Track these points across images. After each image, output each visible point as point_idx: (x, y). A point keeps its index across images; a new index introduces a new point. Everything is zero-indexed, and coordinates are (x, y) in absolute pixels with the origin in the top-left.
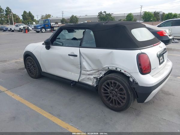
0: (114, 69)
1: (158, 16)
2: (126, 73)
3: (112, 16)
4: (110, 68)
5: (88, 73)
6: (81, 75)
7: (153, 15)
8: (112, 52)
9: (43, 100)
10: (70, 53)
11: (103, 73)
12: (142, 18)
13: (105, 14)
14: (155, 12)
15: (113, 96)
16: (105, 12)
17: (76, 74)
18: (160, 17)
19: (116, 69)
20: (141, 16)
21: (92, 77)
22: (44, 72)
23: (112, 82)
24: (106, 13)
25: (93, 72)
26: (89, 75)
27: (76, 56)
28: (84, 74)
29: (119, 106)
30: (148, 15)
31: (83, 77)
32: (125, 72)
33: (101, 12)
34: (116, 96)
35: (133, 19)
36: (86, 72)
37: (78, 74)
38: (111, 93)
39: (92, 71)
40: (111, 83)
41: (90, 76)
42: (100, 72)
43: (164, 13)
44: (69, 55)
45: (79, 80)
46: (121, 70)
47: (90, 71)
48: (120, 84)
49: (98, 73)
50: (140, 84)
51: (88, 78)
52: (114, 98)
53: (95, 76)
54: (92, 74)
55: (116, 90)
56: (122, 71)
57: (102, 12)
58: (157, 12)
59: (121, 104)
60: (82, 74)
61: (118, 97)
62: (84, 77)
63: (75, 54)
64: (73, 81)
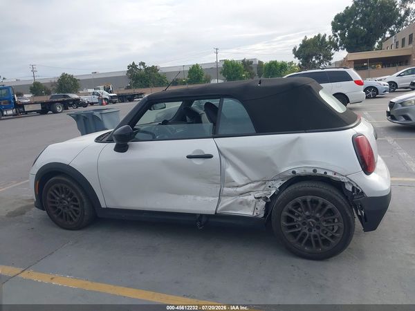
0: (310, 171)
1: (252, 68)
2: (337, 176)
3: (159, 72)
4: (298, 172)
5: (240, 190)
6: (222, 198)
7: (243, 67)
8: (298, 138)
9: (141, 273)
10: (190, 153)
11: (278, 185)
12: (221, 73)
13: (142, 67)
14: (243, 61)
15: (310, 230)
16: (143, 64)
17: (207, 198)
18: (255, 70)
19: (315, 171)
20: (220, 70)
21: (251, 198)
22: (108, 209)
23: (308, 200)
24: (144, 66)
25: (251, 188)
26: (241, 194)
27: (210, 156)
28: (229, 195)
29: (327, 248)
30: (233, 66)
31: (227, 202)
32: (335, 174)
33: (133, 63)
34: (318, 228)
35: (204, 77)
36: (235, 189)
37: (213, 197)
38: (304, 224)
39: (249, 185)
40: (305, 202)
41: (246, 198)
42: (270, 183)
43: (260, 63)
44: (189, 157)
45: (218, 209)
46: (325, 173)
47: (244, 185)
48: (327, 202)
49: (263, 186)
50: (368, 194)
51: (241, 203)
52: (313, 233)
53: (257, 195)
54: (248, 193)
55: (318, 215)
56: (329, 174)
57: (137, 63)
58: (248, 61)
59: (332, 241)
60: (225, 196)
61: (322, 228)
62: (229, 203)
63: (207, 152)
64: (201, 215)
